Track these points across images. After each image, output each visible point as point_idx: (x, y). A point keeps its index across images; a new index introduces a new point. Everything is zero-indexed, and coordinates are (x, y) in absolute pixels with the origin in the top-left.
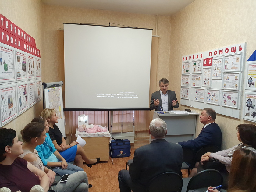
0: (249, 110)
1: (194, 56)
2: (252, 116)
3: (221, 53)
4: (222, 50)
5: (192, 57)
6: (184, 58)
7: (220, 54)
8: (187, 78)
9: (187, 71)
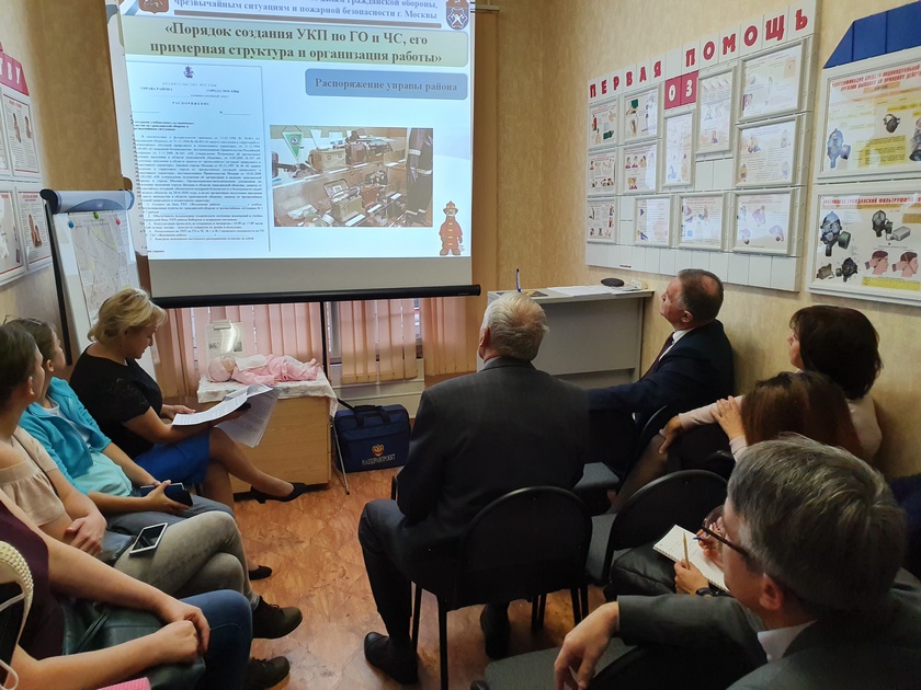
0: (829, 253)
1: (629, 75)
2: (838, 275)
3: (729, 50)
4: (733, 36)
5: (623, 80)
6: (593, 87)
7: (725, 53)
8: (607, 162)
9: (608, 135)
